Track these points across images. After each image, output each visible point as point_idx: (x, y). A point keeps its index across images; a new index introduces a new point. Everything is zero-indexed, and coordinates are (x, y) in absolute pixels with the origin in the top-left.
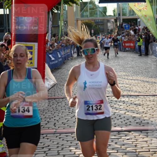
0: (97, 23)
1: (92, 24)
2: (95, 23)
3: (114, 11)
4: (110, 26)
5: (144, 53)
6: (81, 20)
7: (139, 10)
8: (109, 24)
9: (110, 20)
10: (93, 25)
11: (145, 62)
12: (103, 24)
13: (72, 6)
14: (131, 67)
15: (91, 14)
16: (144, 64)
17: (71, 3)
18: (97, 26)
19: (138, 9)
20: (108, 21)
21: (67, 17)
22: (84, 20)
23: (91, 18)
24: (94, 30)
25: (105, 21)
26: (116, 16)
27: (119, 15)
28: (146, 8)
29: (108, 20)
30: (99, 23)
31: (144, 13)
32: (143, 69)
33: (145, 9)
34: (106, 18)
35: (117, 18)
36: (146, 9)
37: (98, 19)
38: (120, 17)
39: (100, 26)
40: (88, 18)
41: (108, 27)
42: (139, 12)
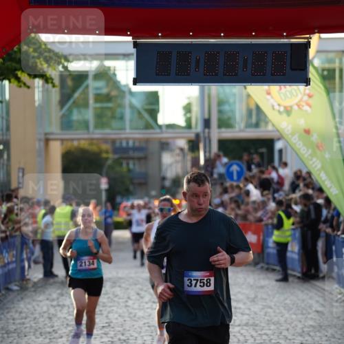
0: (123, 152)
1: (104, 155)
2: (116, 150)
3: (188, 109)
4: (171, 165)
5: (299, 270)
6: (62, 140)
7: (282, 109)
8: (167, 159)
9: (170, 141)
10: (107, 159)
11: (303, 305)
12: (145, 158)
13: (29, 87)
14: (247, 325)
15: (102, 119)
16: (295, 314)
17: (24, 77)
18: (121, 164)
19: (279, 105)
20: (165, 146)
21: (8, 128)
22: (72, 140)
23: (98, 134)
24: (109, 178)
25: (154, 147)
26: (194, 130)
27: (207, 123)
28: (310, 101)
29: (164, 141)
30: (131, 154)
31: (302, 123)
32: (292, 331)
33: (306, 108)
34: (155, 134)
35: (197, 135)
36: (310, 106)
37: (127, 140)
38: (209, 133)
39: (134, 164)
40: (88, 133)
41: (164, 168)
42: (285, 115)
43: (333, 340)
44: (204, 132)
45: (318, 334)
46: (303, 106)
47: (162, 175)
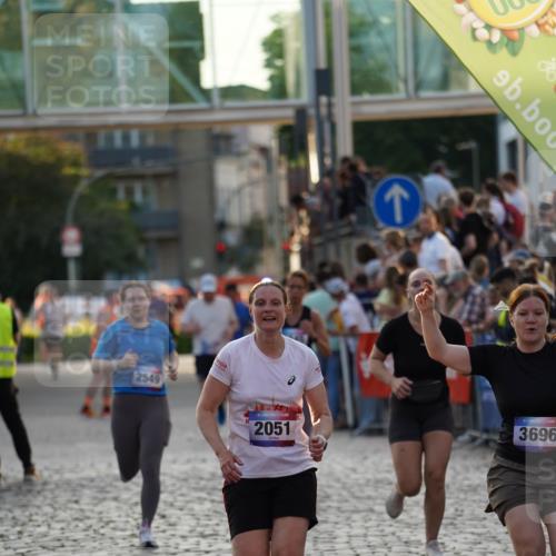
1: (69, 171)
2: (97, 158)
3: (274, 47)
4: (239, 191)
7: (496, 36)
8: (228, 175)
9: (235, 129)
10: (76, 179)
12: (173, 175)
18: (114, 192)
19: (489, 27)
20: (221, 143)
24: (82, 229)
25: (194, 147)
26: (292, 101)
27: (323, 81)
29: (218, 129)
30: (137, 165)
34: (197, 115)
35: (301, 113)
37: (126, 128)
38: (330, 105)
39: (145, 192)
40: (24, 115)
41: (221, 198)
42: (504, 53)
44: (317, 105)
47: (218, 216)
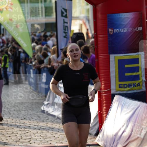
43: (27, 108)
45: (21, 106)
46: (8, 9)
